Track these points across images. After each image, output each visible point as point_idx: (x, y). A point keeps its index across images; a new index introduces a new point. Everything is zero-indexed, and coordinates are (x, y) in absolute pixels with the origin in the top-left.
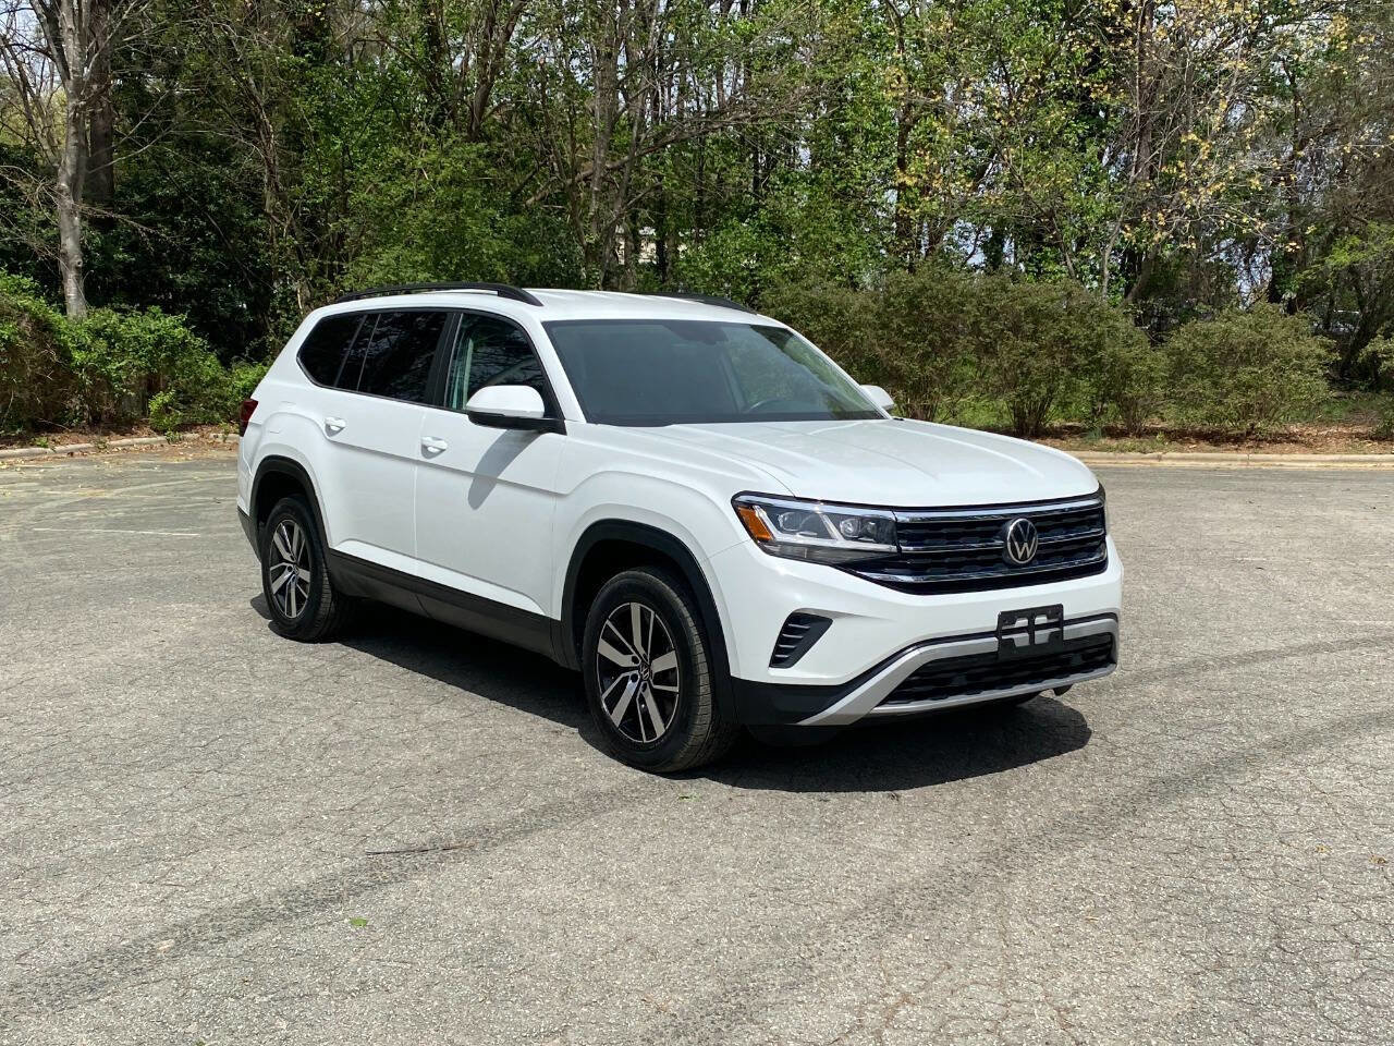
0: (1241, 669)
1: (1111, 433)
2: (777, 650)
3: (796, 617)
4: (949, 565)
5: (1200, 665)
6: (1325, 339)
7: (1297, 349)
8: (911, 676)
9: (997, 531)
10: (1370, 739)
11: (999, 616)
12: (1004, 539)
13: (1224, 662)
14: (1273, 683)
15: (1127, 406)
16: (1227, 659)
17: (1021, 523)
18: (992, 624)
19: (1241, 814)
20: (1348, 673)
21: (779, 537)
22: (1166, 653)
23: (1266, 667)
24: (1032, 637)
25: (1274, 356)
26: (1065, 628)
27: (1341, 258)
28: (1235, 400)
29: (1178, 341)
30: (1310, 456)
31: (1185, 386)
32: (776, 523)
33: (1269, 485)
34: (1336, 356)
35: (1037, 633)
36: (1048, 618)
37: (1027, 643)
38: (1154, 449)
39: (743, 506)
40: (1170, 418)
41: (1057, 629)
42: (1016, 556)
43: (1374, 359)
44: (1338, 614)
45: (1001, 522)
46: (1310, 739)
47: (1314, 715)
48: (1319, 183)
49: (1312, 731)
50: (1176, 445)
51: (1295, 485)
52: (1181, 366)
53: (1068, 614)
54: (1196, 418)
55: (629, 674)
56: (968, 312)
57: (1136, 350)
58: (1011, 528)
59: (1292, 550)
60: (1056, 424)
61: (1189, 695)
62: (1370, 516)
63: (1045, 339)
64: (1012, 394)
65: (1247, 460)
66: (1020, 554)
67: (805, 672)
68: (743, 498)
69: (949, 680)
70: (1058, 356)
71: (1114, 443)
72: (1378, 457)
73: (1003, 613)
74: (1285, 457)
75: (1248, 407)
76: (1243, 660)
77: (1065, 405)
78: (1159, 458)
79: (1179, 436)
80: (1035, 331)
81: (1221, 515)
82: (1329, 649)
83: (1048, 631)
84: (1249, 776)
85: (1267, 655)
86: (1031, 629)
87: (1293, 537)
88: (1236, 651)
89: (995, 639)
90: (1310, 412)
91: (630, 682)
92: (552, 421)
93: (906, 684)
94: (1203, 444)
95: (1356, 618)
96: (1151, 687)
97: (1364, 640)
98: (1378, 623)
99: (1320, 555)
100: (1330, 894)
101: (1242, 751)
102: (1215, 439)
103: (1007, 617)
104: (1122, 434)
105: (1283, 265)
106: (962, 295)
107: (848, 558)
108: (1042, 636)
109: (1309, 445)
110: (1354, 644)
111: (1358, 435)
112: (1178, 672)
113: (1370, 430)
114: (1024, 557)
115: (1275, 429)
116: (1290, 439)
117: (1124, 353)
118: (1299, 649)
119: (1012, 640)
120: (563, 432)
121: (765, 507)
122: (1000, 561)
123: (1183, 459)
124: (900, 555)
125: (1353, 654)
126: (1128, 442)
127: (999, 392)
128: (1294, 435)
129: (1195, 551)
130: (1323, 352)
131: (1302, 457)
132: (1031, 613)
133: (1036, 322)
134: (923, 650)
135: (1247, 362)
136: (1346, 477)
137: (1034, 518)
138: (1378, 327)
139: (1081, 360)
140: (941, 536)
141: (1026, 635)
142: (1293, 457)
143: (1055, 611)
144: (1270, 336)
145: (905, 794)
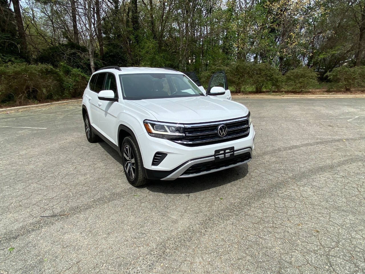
0: (290, 151)
1: (274, 92)
2: (153, 161)
3: (158, 153)
4: (201, 138)
5: (279, 150)
6: (317, 73)
7: (311, 75)
8: (189, 168)
9: (215, 128)
10: (319, 176)
11: (215, 151)
12: (217, 130)
13: (285, 149)
14: (296, 156)
15: (278, 87)
16: (286, 148)
17: (222, 126)
18: (213, 153)
19: (279, 206)
20: (315, 152)
21: (154, 131)
22: (273, 146)
23: (295, 150)
24: (225, 156)
25: (307, 76)
26: (235, 152)
27: (322, 56)
28: (299, 85)
29: (288, 74)
30: (313, 96)
31: (289, 82)
32: (153, 128)
33: (304, 102)
34: (319, 76)
35: (226, 154)
36: (230, 150)
37: (223, 157)
38: (282, 95)
39: (145, 123)
40: (286, 88)
41: (233, 153)
42: (221, 135)
43: (327, 76)
44: (314, 134)
45: (217, 126)
46: (303, 175)
47: (304, 167)
48: (318, 43)
49: (304, 173)
50: (287, 94)
51: (309, 102)
52: (289, 78)
53: (235, 149)
54: (290, 89)
55: (129, 162)
56: (247, 70)
57: (280, 76)
58: (219, 127)
59: (306, 117)
60: (264, 90)
61: (274, 159)
62: (324, 108)
63: (262, 74)
64: (255, 85)
65: (301, 97)
66: (222, 134)
67: (161, 167)
68: (146, 121)
69: (200, 168)
70: (264, 78)
71: (275, 94)
72: (326, 95)
73: (216, 150)
74: (308, 96)
75: (301, 87)
76: (290, 149)
77: (265, 87)
78: (283, 97)
79: (287, 92)
80: (260, 73)
81: (293, 109)
82: (311, 145)
83: (230, 154)
84: (284, 190)
85: (296, 147)
86: (225, 153)
87: (307, 114)
88: (289, 146)
89: (214, 157)
90: (314, 86)
91: (129, 164)
92: (116, 99)
93: (188, 170)
94: (292, 94)
95: (319, 136)
96: (266, 157)
97: (320, 142)
98: (324, 137)
99: (312, 118)
100: (300, 248)
101: (284, 180)
102: (294, 92)
103: (217, 152)
104: (277, 92)
105: (310, 59)
106: (246, 67)
107: (171, 137)
108: (227, 155)
109: (313, 93)
110: (317, 143)
111: (323, 91)
112: (274, 151)
113: (326, 90)
114: (223, 135)
115: (306, 90)
116: (309, 92)
117: (277, 77)
118: (304, 145)
119: (219, 157)
120: (118, 101)
121: (151, 124)
122: (216, 136)
123: (288, 97)
124: (186, 136)
125: (317, 146)
126: (277, 94)
127: (253, 85)
128: (310, 91)
129: (286, 117)
130: (316, 75)
131: (311, 96)
132: (225, 150)
133: (260, 71)
134: (192, 162)
135: (301, 78)
136: (320, 100)
137: (227, 125)
138: (328, 70)
139: (269, 78)
140: (198, 131)
141: (223, 155)
142: (310, 96)
143: (232, 149)
144: (306, 73)
145: (191, 195)
